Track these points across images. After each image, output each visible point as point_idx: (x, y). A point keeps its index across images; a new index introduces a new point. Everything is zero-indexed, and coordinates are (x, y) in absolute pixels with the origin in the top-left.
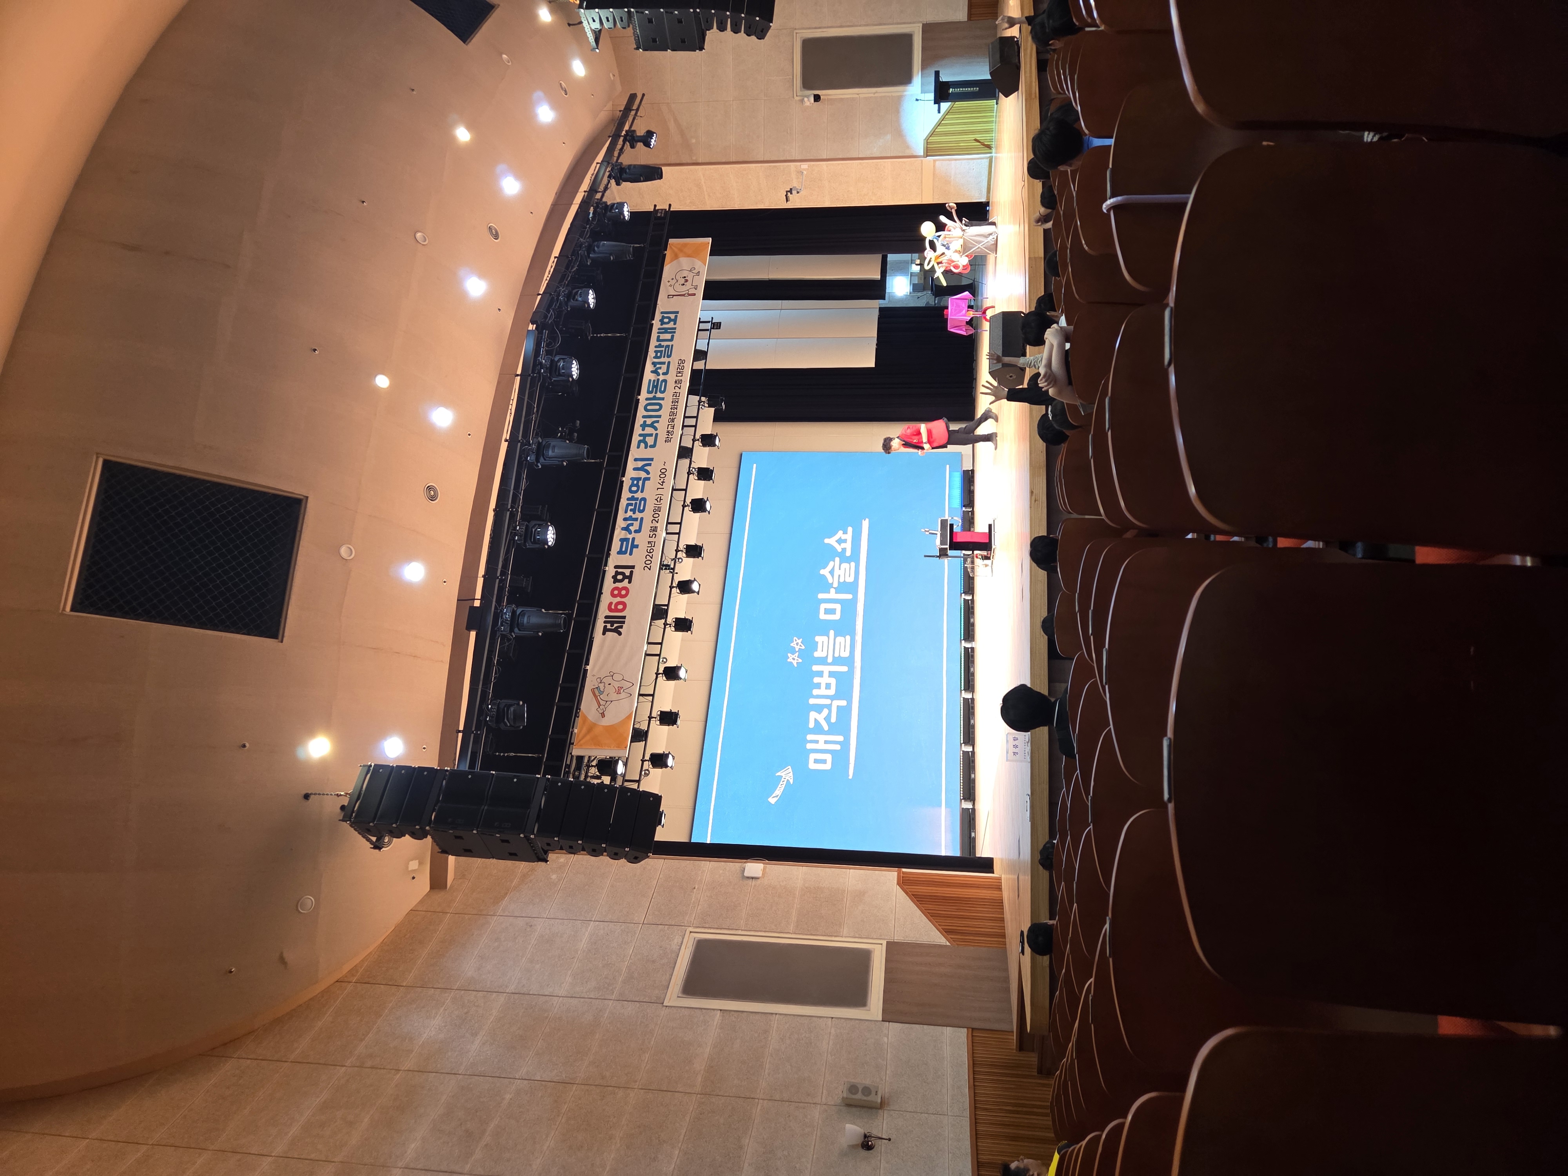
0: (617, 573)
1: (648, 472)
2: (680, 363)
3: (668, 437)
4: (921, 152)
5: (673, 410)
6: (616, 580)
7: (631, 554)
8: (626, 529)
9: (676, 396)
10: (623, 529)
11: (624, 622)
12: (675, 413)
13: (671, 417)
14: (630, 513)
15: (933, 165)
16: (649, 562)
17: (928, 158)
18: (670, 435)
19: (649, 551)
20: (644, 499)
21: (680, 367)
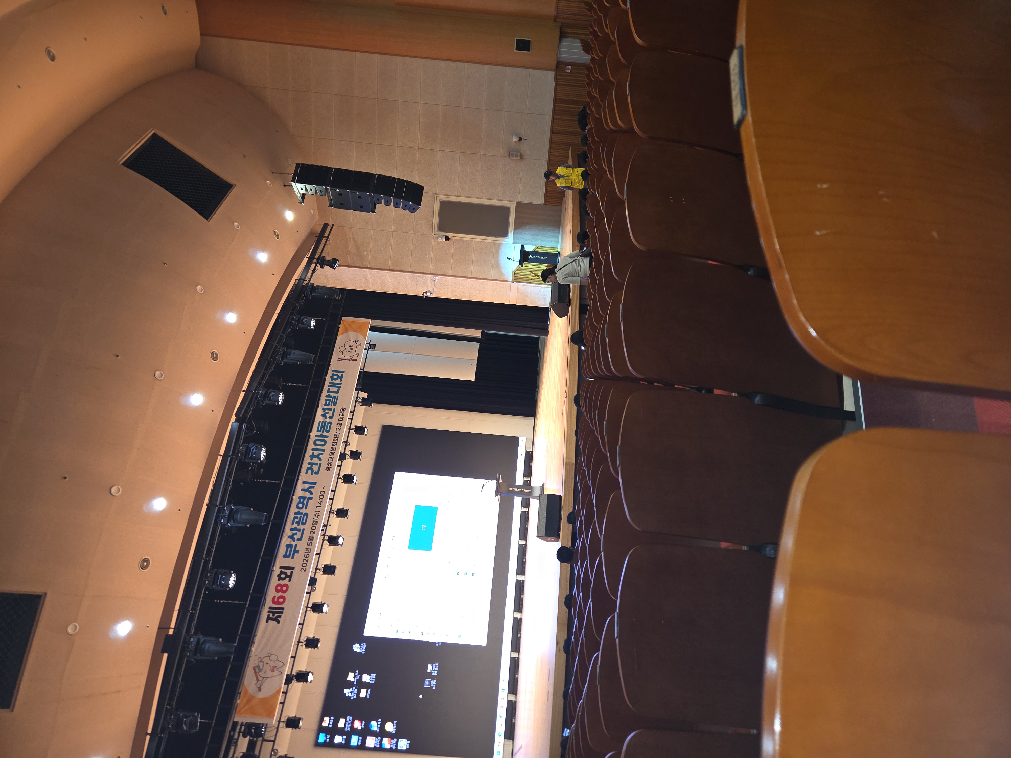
0: (282, 573)
1: (311, 493)
2: (342, 410)
3: (328, 467)
4: (510, 279)
5: (333, 447)
6: (280, 578)
7: (293, 558)
8: (292, 537)
9: (337, 436)
10: (289, 537)
11: (282, 613)
12: (335, 448)
13: (332, 452)
14: (295, 525)
15: (517, 287)
16: (305, 565)
17: (514, 283)
18: (329, 465)
19: (306, 556)
20: (306, 514)
21: (342, 414)
